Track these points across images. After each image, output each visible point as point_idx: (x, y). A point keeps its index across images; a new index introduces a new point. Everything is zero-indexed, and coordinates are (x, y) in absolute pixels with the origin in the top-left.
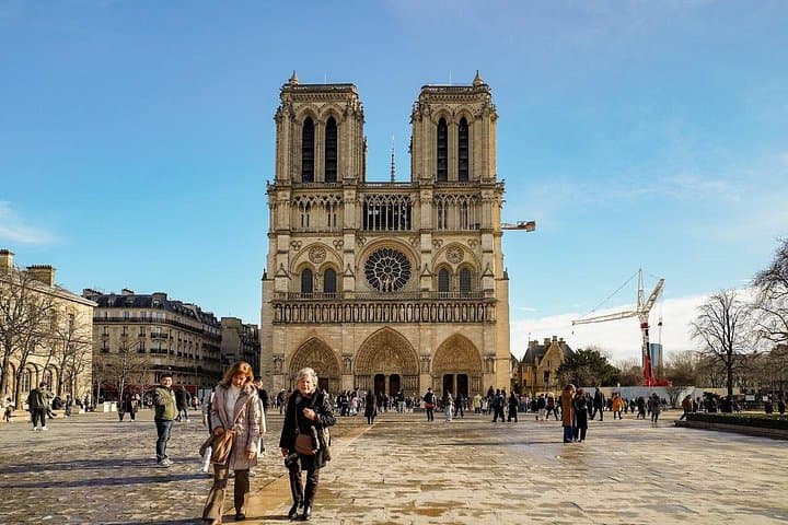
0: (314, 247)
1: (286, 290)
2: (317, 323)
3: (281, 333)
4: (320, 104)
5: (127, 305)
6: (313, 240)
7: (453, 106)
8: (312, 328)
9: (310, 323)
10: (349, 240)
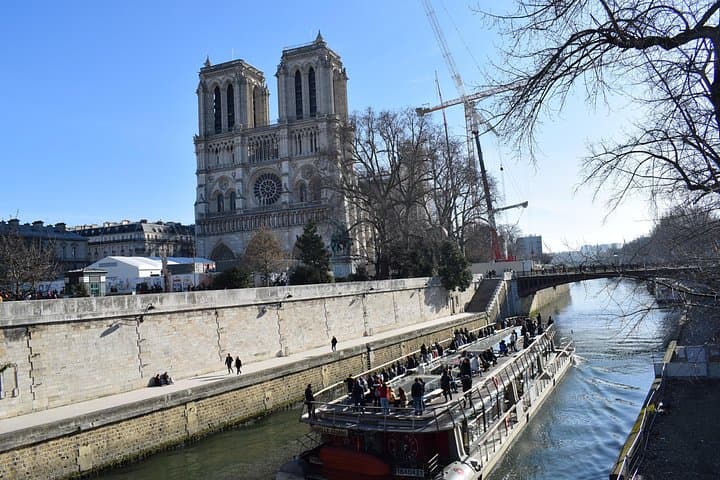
0: (222, 179)
1: (204, 212)
2: (222, 234)
3: (202, 242)
4: (220, 78)
5: (115, 232)
6: (221, 174)
7: (302, 61)
8: (219, 237)
9: (218, 234)
10: (239, 172)
